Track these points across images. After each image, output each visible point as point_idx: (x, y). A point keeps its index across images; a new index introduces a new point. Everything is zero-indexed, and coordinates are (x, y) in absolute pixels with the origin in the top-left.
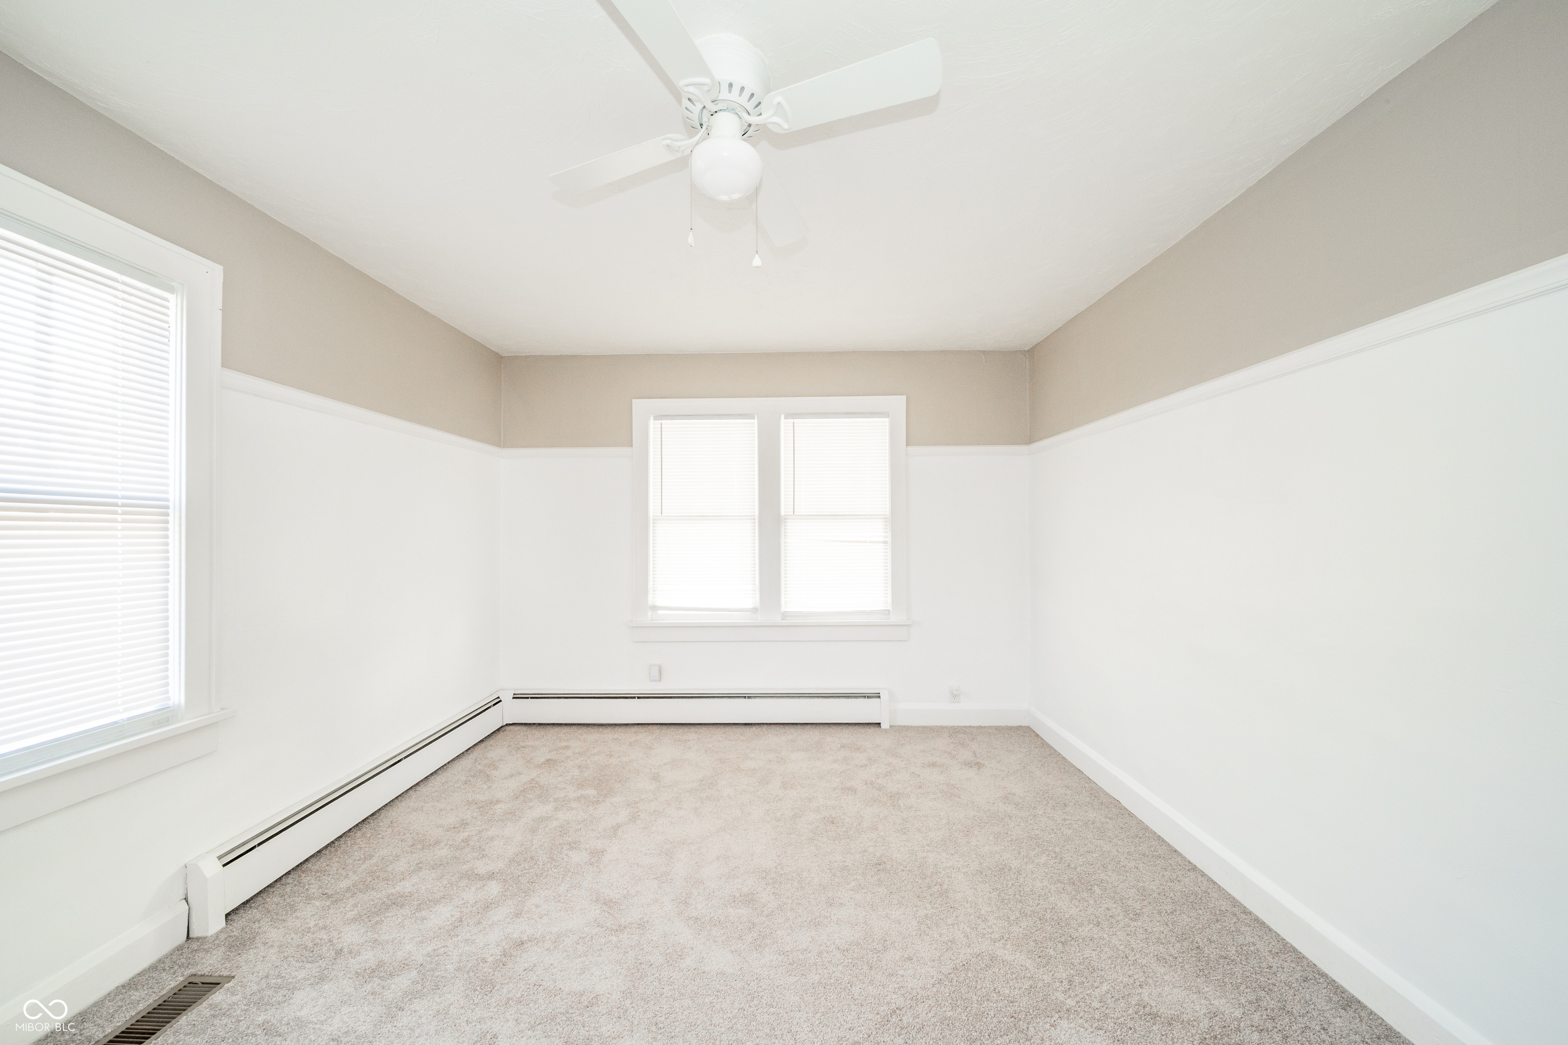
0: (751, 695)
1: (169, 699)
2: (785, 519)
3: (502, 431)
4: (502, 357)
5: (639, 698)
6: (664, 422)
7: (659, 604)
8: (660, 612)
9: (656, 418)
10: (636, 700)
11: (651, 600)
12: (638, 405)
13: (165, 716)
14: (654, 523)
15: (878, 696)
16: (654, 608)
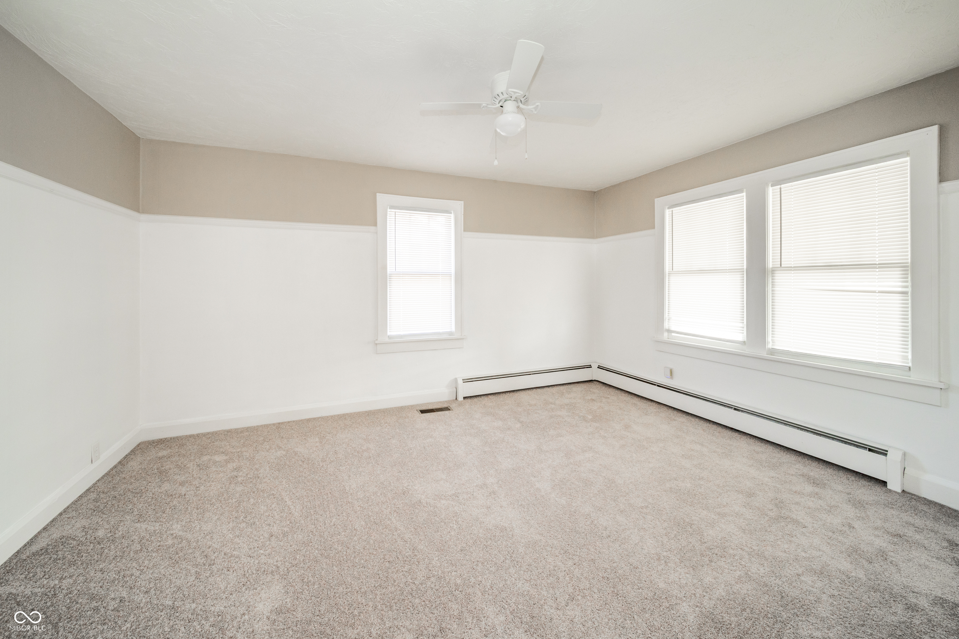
0: (736, 408)
1: (451, 329)
2: (773, 271)
3: (595, 229)
4: (595, 192)
5: (658, 386)
6: (674, 209)
7: (673, 328)
8: (673, 334)
9: (669, 208)
10: (656, 387)
11: (666, 326)
12: (658, 202)
13: (451, 333)
14: (669, 276)
15: (884, 453)
16: (669, 331)
